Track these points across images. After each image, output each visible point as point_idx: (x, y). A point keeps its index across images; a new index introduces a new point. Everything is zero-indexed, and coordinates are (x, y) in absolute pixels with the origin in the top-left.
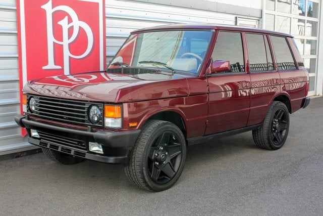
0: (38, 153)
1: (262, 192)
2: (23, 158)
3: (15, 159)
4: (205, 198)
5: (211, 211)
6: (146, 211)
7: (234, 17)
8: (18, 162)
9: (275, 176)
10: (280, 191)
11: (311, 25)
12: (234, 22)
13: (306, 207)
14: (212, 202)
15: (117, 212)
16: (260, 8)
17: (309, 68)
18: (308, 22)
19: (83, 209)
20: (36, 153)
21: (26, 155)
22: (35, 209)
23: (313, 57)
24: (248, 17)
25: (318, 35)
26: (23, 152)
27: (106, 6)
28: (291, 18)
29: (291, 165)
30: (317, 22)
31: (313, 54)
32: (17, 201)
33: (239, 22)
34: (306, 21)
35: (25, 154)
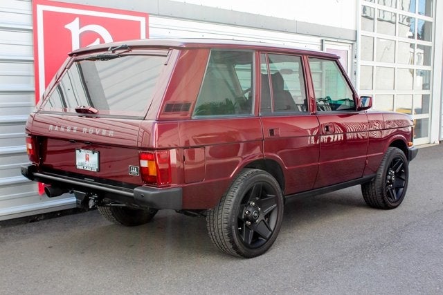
0: (60, 216)
1: (351, 266)
2: (40, 222)
3: (28, 224)
4: (277, 273)
5: (285, 289)
6: (198, 290)
7: (318, 40)
8: (33, 227)
9: (370, 246)
10: (375, 264)
11: (422, 51)
12: (320, 47)
13: (408, 285)
14: (285, 279)
15: (161, 291)
16: (353, 28)
17: (420, 107)
18: (419, 46)
19: (117, 287)
20: (58, 216)
21: (44, 219)
22: (54, 287)
23: (426, 92)
24: (338, 40)
25: (432, 64)
26: (41, 215)
27: (150, 25)
28: (395, 42)
29: (392, 232)
30: (431, 47)
31: (426, 89)
32: (31, 277)
33: (326, 47)
34: (416, 46)
35: (42, 217)
